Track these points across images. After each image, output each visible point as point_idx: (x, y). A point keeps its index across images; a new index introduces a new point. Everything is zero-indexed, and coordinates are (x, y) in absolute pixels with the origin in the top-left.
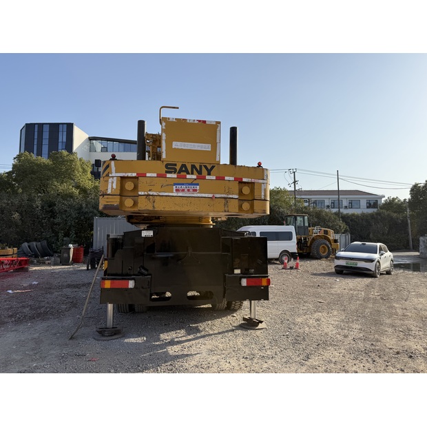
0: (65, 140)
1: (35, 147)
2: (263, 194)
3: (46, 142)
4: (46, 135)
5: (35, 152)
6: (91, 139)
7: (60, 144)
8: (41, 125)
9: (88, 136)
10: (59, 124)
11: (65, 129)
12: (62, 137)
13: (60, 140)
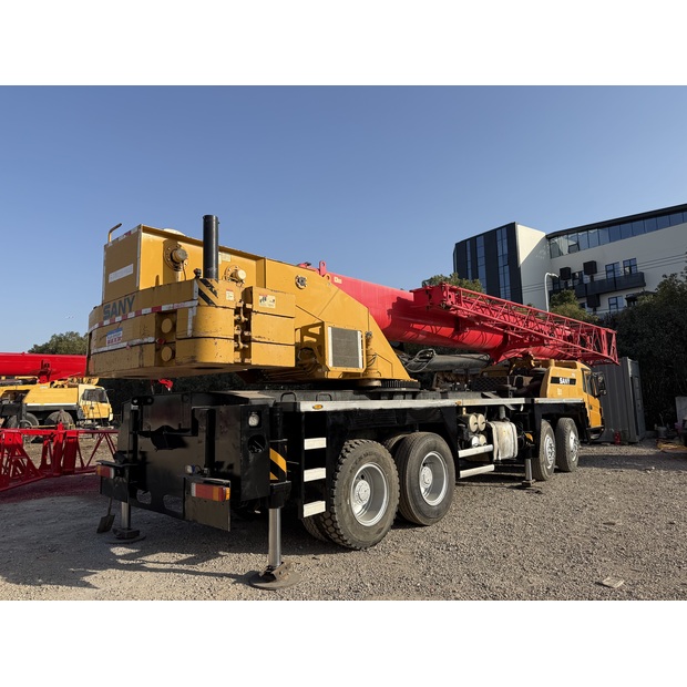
0: (506, 251)
1: (470, 271)
2: (190, 326)
3: (481, 261)
4: (481, 252)
5: (470, 276)
6: (549, 238)
7: (500, 259)
8: (473, 240)
9: (544, 234)
10: (496, 230)
11: (505, 235)
12: (503, 248)
13: (500, 254)
